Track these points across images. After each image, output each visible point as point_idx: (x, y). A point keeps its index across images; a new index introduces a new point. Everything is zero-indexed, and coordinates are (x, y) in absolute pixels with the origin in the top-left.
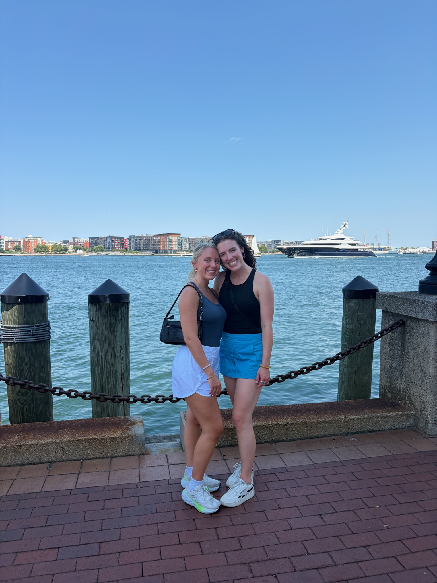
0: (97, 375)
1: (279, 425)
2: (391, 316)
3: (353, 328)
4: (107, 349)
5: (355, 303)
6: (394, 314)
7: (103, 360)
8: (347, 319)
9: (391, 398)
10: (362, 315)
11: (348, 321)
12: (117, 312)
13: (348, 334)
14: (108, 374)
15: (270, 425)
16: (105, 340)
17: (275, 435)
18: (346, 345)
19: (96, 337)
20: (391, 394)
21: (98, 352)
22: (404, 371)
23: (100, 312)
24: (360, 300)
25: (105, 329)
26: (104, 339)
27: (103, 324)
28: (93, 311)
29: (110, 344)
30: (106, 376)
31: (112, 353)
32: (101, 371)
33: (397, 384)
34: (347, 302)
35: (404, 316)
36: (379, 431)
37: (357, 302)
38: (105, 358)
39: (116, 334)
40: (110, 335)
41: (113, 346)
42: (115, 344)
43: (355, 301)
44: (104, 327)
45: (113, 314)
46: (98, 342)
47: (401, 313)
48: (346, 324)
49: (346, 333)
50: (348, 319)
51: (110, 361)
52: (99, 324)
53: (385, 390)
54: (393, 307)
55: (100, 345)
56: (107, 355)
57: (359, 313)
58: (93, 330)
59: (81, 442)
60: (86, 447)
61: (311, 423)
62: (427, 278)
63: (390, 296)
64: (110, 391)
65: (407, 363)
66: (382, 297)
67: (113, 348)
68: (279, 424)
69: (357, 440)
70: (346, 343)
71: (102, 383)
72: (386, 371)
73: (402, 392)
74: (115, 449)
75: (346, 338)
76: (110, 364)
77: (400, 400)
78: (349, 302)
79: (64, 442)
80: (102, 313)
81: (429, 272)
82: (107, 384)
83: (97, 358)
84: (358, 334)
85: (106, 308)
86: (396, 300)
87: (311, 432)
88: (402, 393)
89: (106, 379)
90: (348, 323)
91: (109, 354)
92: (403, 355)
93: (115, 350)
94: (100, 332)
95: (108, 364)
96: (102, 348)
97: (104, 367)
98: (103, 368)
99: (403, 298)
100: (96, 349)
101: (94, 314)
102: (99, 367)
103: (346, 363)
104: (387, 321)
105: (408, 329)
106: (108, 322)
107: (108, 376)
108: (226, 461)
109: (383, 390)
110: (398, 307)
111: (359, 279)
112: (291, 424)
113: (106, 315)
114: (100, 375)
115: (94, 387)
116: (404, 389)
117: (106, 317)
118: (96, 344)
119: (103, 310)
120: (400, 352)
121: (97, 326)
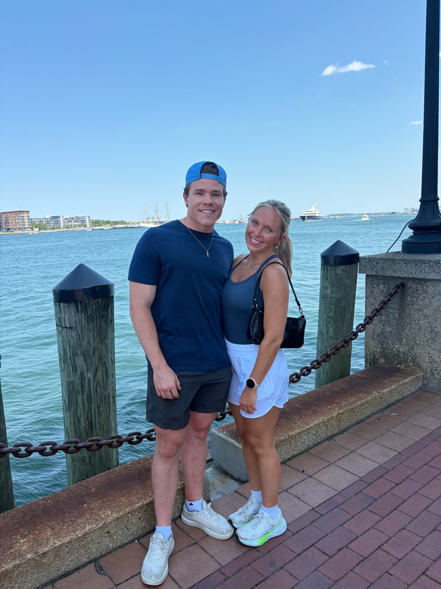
0: (81, 406)
1: (333, 418)
2: (381, 279)
3: (339, 297)
4: (96, 366)
5: (343, 270)
6: (386, 279)
7: (92, 382)
8: (333, 288)
9: (385, 363)
10: (348, 282)
11: (333, 290)
12: (107, 310)
13: (334, 304)
14: (99, 402)
15: (326, 420)
16: (94, 354)
17: (330, 429)
18: (331, 315)
19: (79, 352)
20: (385, 359)
21: (82, 373)
22: (404, 334)
23: (83, 314)
24: (347, 266)
25: (92, 338)
26: (92, 352)
27: (90, 330)
28: (71, 313)
29: (100, 359)
30: (96, 405)
31: (104, 370)
32: (87, 400)
33: (394, 348)
34: (333, 269)
35: (404, 278)
36: (402, 399)
37: (344, 269)
38: (94, 379)
39: (107, 342)
40: (100, 345)
41: (105, 360)
42: (107, 358)
43: (342, 267)
44: (91, 335)
45: (103, 313)
46: (81, 358)
47: (401, 276)
48: (332, 293)
49: (331, 303)
50: (334, 288)
51: (101, 382)
52: (82, 332)
53: (374, 356)
54: (388, 270)
55: (85, 361)
56: (97, 374)
57: (346, 280)
58: (72, 341)
59: (133, 513)
60: (140, 519)
61: (356, 407)
62: (411, 237)
63: (382, 259)
64: (103, 424)
65: (409, 326)
66: (370, 261)
67: (105, 364)
68: (333, 416)
69: (398, 414)
70: (331, 314)
71: (90, 416)
72: (375, 337)
73: (402, 355)
74: (177, 506)
75: (331, 308)
76: (102, 386)
77: (399, 364)
78: (335, 269)
79: (110, 522)
80: (87, 314)
81: (412, 231)
82: (97, 416)
83: (79, 381)
84: (344, 303)
85: (94, 307)
86: (393, 262)
87: (357, 417)
88: (402, 356)
89: (96, 409)
90: (334, 292)
91: (100, 373)
92: (402, 318)
93: (107, 365)
94: (85, 343)
95: (98, 387)
96: (89, 366)
97: (92, 393)
98: (91, 395)
99: (404, 259)
100: (78, 369)
101: (74, 318)
102: (85, 394)
103: (332, 335)
104: (375, 286)
105: (409, 291)
106: (97, 327)
107: (99, 405)
108: (313, 476)
109: (372, 356)
110: (396, 270)
111: (338, 244)
112: (342, 414)
113: (93, 317)
114: (87, 405)
115: (74, 424)
116: (406, 352)
117: (94, 321)
118: (77, 362)
119: (88, 310)
120: (397, 315)
121: (79, 335)
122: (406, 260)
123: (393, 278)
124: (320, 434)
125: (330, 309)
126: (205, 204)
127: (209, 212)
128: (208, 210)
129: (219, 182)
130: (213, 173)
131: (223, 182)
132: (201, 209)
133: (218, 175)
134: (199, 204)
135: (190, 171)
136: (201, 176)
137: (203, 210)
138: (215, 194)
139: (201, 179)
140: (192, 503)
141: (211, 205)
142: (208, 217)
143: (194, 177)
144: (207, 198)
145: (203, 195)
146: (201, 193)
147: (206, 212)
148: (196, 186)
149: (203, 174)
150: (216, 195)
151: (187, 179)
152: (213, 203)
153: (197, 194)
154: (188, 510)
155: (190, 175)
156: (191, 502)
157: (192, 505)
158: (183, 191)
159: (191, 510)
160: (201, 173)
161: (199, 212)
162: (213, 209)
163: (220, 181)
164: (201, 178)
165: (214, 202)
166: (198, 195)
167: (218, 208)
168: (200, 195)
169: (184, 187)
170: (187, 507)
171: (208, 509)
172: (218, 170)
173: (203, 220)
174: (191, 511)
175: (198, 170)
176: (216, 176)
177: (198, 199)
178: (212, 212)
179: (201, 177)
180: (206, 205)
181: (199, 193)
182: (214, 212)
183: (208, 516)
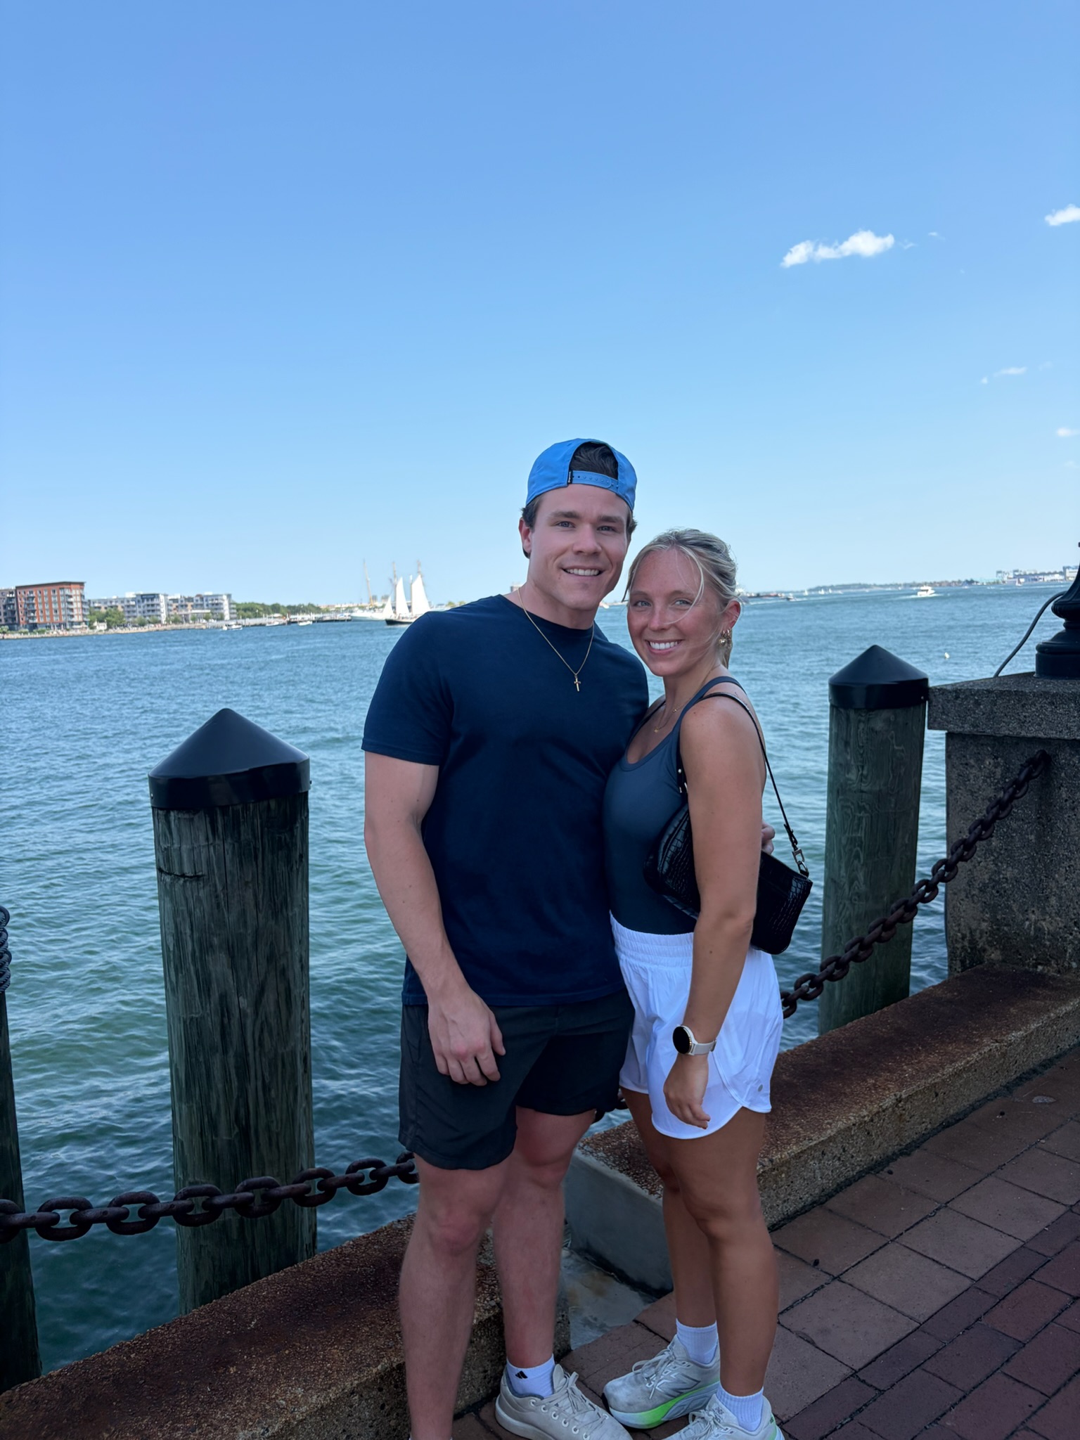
0: (220, 1086)
1: (884, 1111)
2: (988, 745)
3: (880, 791)
4: (261, 978)
5: (887, 721)
6: (1001, 743)
7: (249, 1022)
8: (863, 767)
9: (1004, 961)
10: (902, 751)
11: (865, 772)
12: (291, 830)
13: (867, 807)
14: (267, 1074)
15: (866, 1119)
16: (255, 944)
18: (860, 838)
19: (216, 941)
20: (1002, 950)
21: (223, 997)
22: (1053, 884)
23: (229, 840)
24: (898, 711)
25: (252, 903)
26: (249, 940)
27: (247, 883)
28: (197, 840)
29: (271, 958)
30: (260, 1083)
31: (282, 988)
32: (237, 1068)
33: (1027, 923)
34: (863, 719)
35: (1048, 741)
36: (1058, 1057)
37: (892, 718)
38: (256, 1013)
39: (290, 914)
40: (272, 922)
41: (283, 961)
42: (289, 955)
43: (886, 714)
44: (249, 894)
45: (280, 838)
46: (223, 958)
47: (1041, 735)
48: (861, 781)
49: (859, 806)
50: (866, 768)
51: (273, 1021)
52: (225, 887)
53: (973, 942)
54: (1005, 720)
55: (233, 966)
56: (265, 1000)
57: (896, 748)
58: (198, 912)
59: (365, 1393)
60: (383, 1407)
61: (943, 1080)
62: (1059, 636)
63: (989, 692)
64: (278, 1134)
65: (1066, 864)
66: (957, 697)
67: (283, 972)
68: (884, 1107)
69: (1051, 1100)
70: (861, 834)
71: (242, 1111)
72: (976, 892)
73: (1049, 940)
75: (860, 819)
76: (275, 1033)
77: (1040, 964)
78: (869, 720)
80: (239, 841)
81: (1063, 621)
82: (262, 1111)
83: (217, 1019)
84: (893, 805)
85: (258, 822)
86: (1019, 701)
87: (945, 1109)
88: (1048, 943)
89: (260, 1093)
90: (866, 777)
91: (270, 998)
92: (1047, 843)
93: (290, 975)
94: (231, 918)
95: (266, 1034)
96: (242, 978)
97: (250, 1050)
98: (247, 1054)
99: (1048, 693)
100: (214, 985)
101: (204, 851)
102: (231, 1053)
103: (863, 888)
104: (972, 762)
105: (1063, 775)
106: (263, 875)
107: (267, 1081)
108: (843, 1278)
109: (966, 944)
110: (1028, 720)
111: (873, 657)
112: (907, 1099)
113: (255, 848)
114: (235, 1084)
115: (201, 1134)
116: (1058, 933)
117: (256, 858)
118: (211, 968)
119: (242, 828)
120: (1032, 837)
121: (217, 897)
122: (1054, 696)
123: (1019, 740)
124: (852, 1157)
125: (856, 821)
126: (579, 552)
127: (587, 572)
128: (585, 569)
129: (617, 495)
130: (602, 470)
131: (627, 496)
132: (567, 565)
133: (615, 475)
134: (564, 552)
135: (541, 464)
136: (572, 477)
137: (573, 568)
138: (606, 526)
139: (570, 486)
140: (525, 1371)
141: (595, 554)
142: (585, 587)
143: (553, 479)
144: (585, 538)
145: (574, 526)
146: (568, 521)
147: (581, 572)
148: (556, 503)
149: (576, 473)
150: (608, 528)
151: (531, 483)
152: (600, 548)
153: (558, 525)
154: (514, 1392)
155: (541, 474)
156: (520, 1370)
157: (525, 1377)
158: (520, 515)
159: (520, 1391)
160: (571, 469)
161: (563, 572)
162: (599, 565)
163: (620, 494)
164: (571, 483)
165: (602, 547)
166: (560, 528)
167: (611, 563)
168: (566, 528)
169: (524, 506)
170: (510, 1383)
171: (570, 1392)
172: (616, 464)
173: (571, 592)
174: (521, 1396)
175: (563, 460)
176: (609, 480)
177: (562, 539)
178: (596, 572)
179: (571, 480)
180: (582, 554)
181: (562, 523)
182: (600, 572)
183: (569, 1411)
